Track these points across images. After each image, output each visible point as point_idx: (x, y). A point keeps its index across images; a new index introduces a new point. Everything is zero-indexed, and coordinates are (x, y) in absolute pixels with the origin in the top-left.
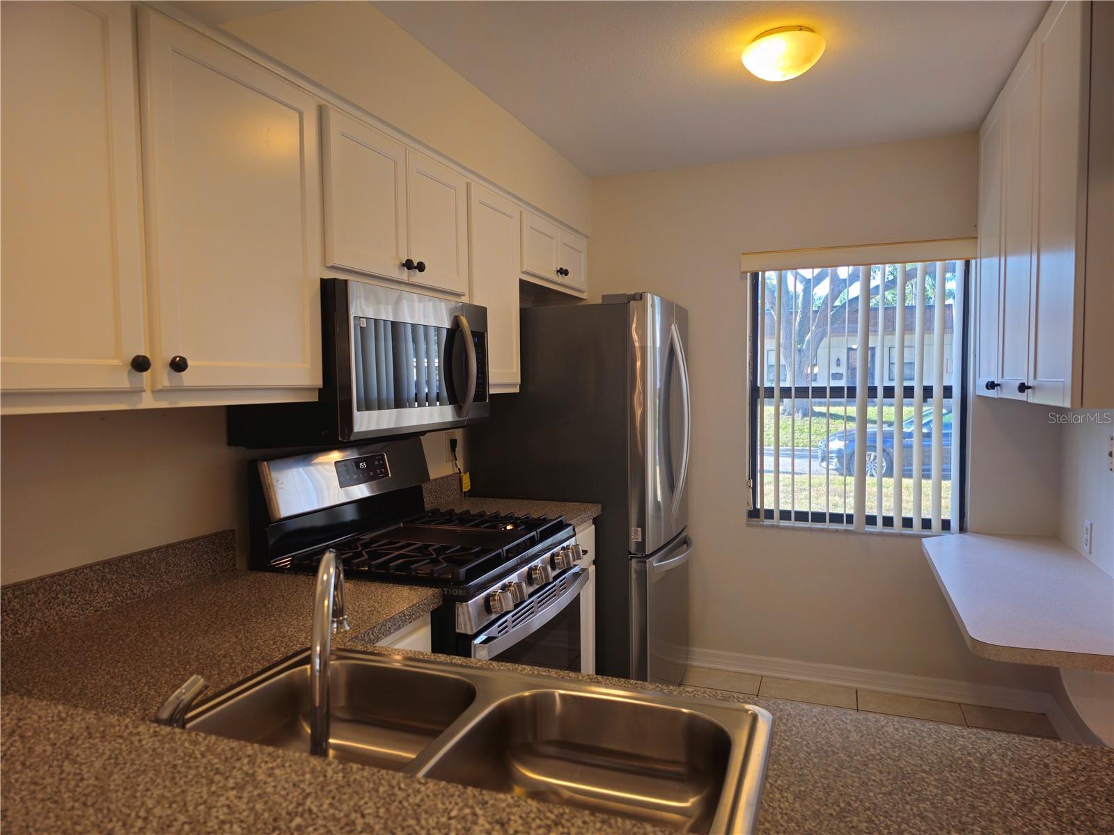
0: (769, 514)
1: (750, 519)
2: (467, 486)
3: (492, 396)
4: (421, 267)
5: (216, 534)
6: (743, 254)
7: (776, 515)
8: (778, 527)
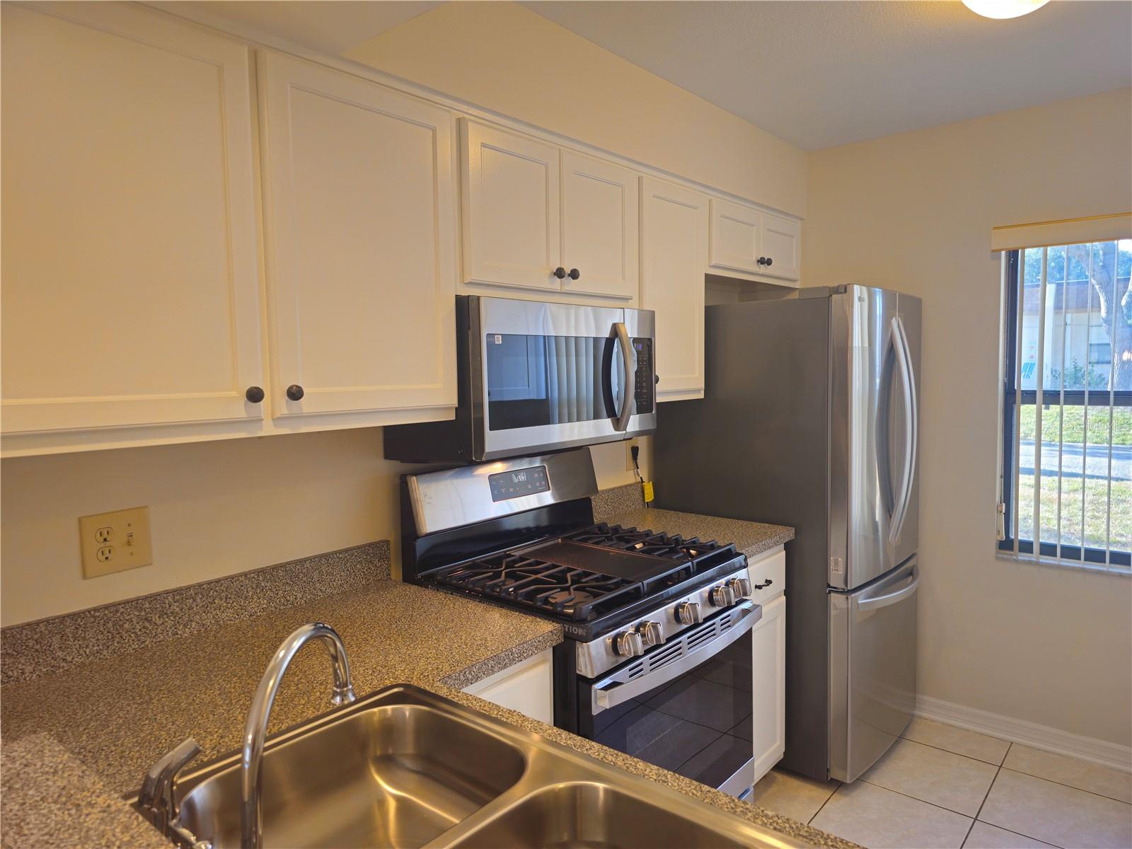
0: (1027, 547)
1: (1002, 551)
2: (649, 496)
3: (659, 404)
5: (370, 545)
6: (994, 228)
7: (1036, 548)
8: (1037, 564)
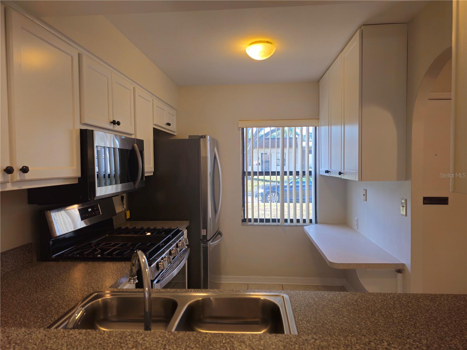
0: (250, 220)
1: (243, 223)
2: (128, 216)
3: (145, 176)
4: (118, 123)
5: (24, 246)
6: (239, 121)
7: (252, 220)
8: (253, 225)
